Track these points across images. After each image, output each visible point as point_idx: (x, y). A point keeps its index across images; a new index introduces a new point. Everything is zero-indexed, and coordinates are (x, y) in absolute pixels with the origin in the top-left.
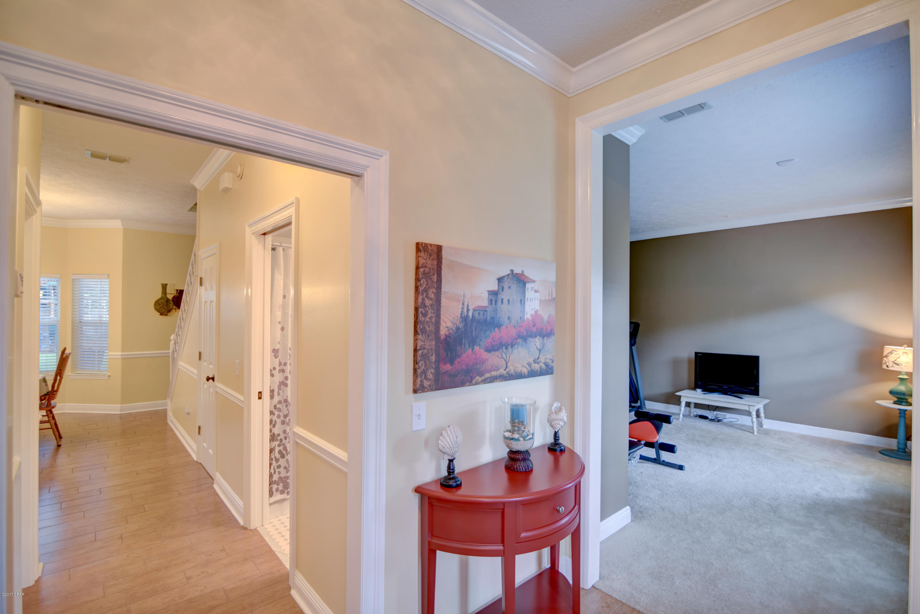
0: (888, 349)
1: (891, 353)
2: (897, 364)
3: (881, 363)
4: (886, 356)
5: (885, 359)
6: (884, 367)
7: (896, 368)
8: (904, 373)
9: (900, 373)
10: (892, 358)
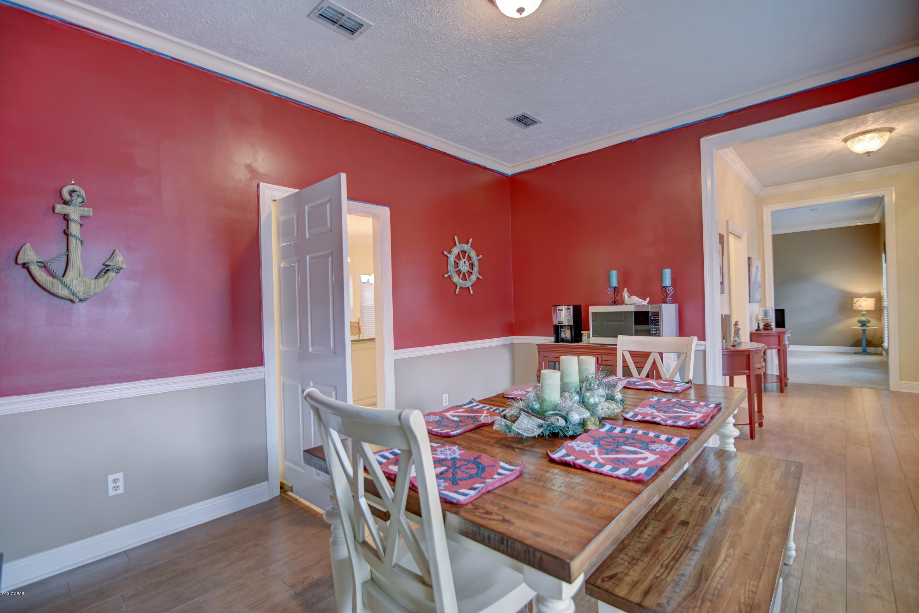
0: (855, 300)
1: (858, 301)
2: (861, 306)
3: (852, 306)
4: (855, 303)
5: (854, 304)
6: (854, 308)
7: (861, 308)
8: (864, 311)
9: (861, 311)
10: (858, 303)
